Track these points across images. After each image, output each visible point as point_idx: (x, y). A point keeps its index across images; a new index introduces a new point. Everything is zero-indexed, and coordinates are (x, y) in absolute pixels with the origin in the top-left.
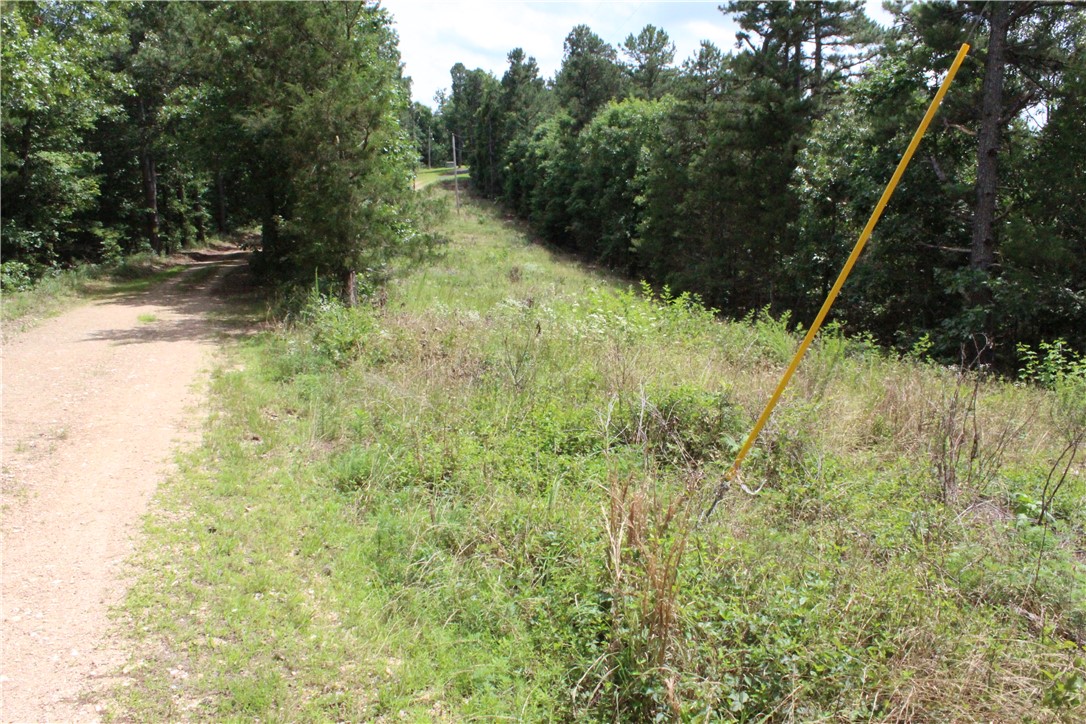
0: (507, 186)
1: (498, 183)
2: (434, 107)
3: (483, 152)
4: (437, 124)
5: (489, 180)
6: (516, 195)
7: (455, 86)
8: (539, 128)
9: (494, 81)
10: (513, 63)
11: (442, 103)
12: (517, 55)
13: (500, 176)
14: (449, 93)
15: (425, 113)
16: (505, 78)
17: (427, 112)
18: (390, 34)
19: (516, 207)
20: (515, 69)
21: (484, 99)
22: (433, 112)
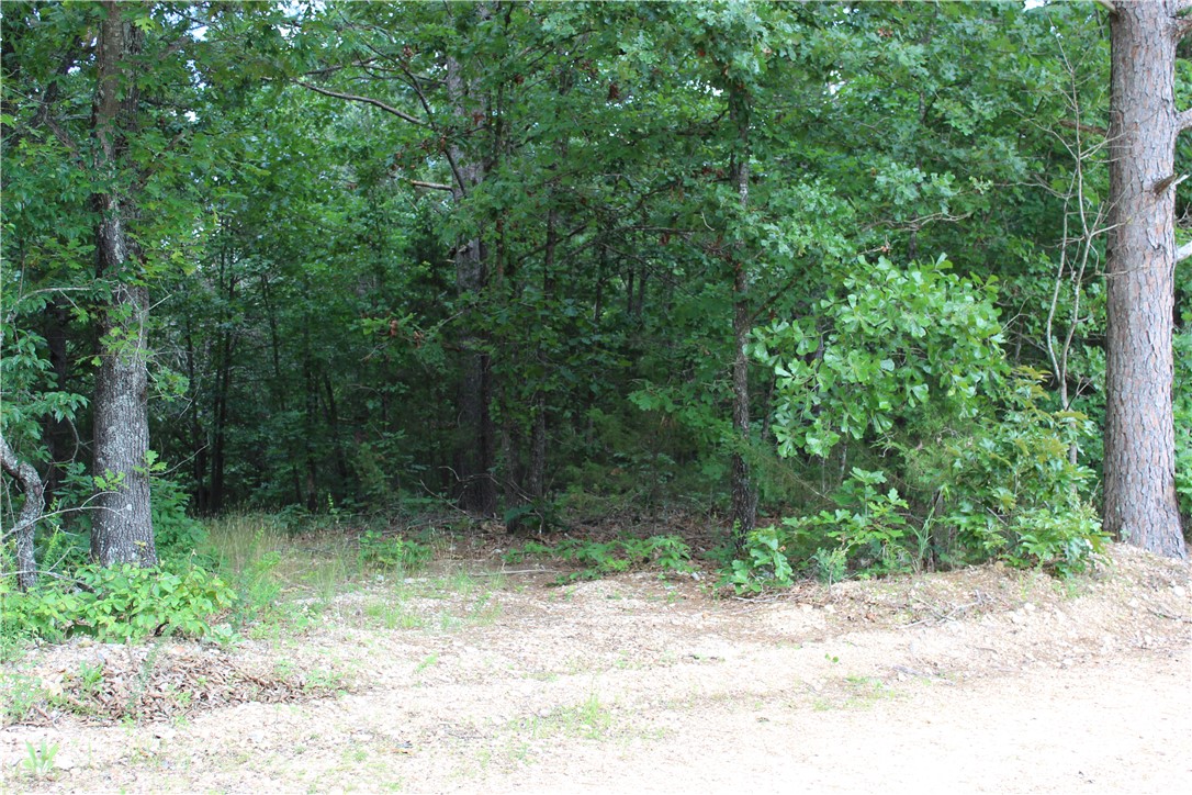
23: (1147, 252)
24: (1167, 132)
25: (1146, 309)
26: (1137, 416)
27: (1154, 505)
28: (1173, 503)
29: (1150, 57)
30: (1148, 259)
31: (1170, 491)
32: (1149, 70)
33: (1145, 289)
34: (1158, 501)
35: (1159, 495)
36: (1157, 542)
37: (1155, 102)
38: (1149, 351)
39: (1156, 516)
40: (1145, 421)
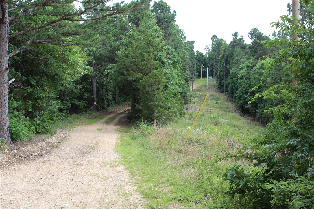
0: (229, 88)
1: (227, 87)
2: (205, 53)
3: (221, 74)
4: (205, 59)
5: (223, 85)
6: (233, 92)
7: (213, 44)
8: (241, 66)
9: (227, 45)
10: (234, 38)
11: (208, 51)
12: (236, 34)
13: (228, 84)
14: (210, 47)
15: (200, 55)
16: (231, 44)
17: (201, 55)
18: (181, 32)
19: (232, 97)
20: (234, 41)
21: (222, 52)
22: (204, 55)
23: (4, 83)
24: (7, 58)
25: (4, 94)
26: (2, 116)
27: (6, 134)
28: (9, 134)
29: (4, 42)
30: (4, 84)
31: (9, 131)
32: (4, 45)
33: (4, 90)
34: (7, 134)
35: (7, 132)
36: (7, 142)
37: (5, 52)
38: (4, 103)
39: (7, 137)
40: (4, 117)
